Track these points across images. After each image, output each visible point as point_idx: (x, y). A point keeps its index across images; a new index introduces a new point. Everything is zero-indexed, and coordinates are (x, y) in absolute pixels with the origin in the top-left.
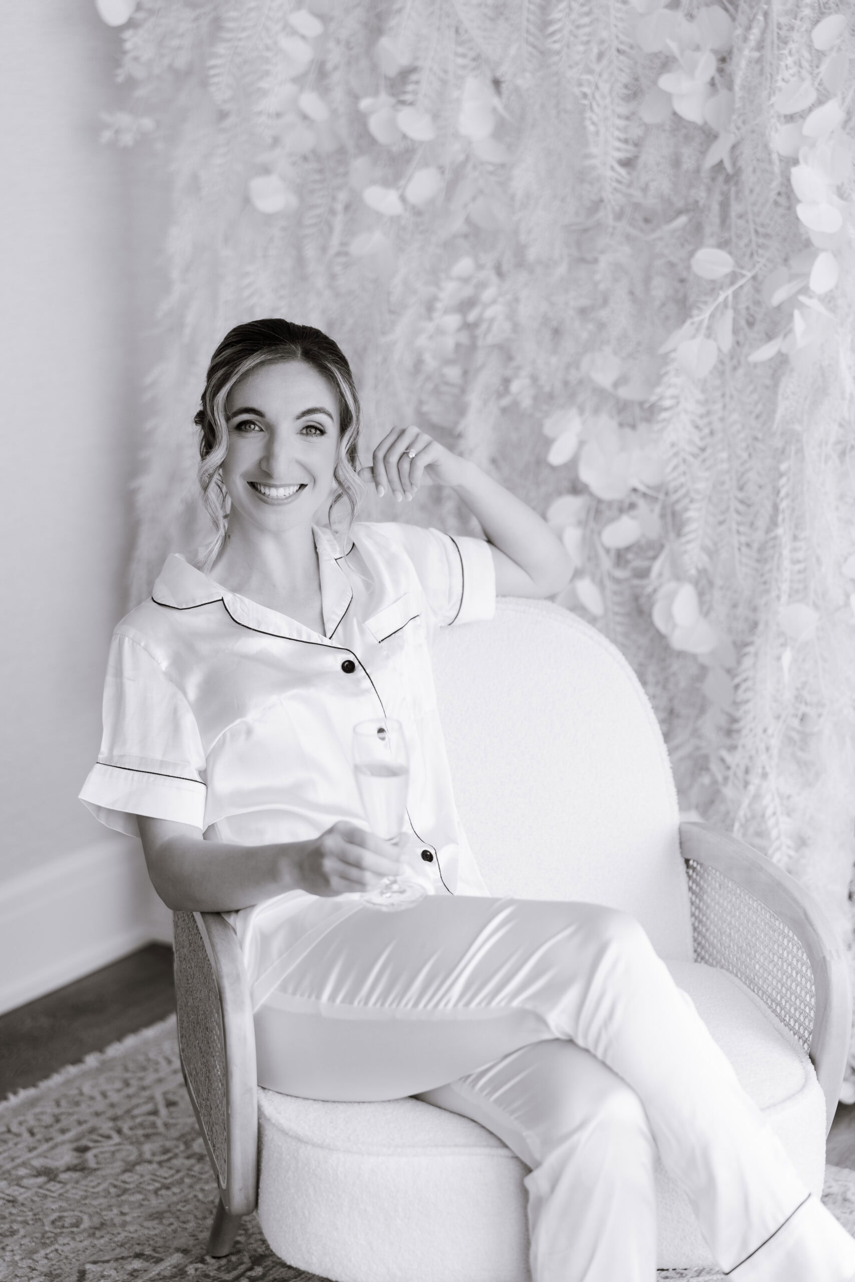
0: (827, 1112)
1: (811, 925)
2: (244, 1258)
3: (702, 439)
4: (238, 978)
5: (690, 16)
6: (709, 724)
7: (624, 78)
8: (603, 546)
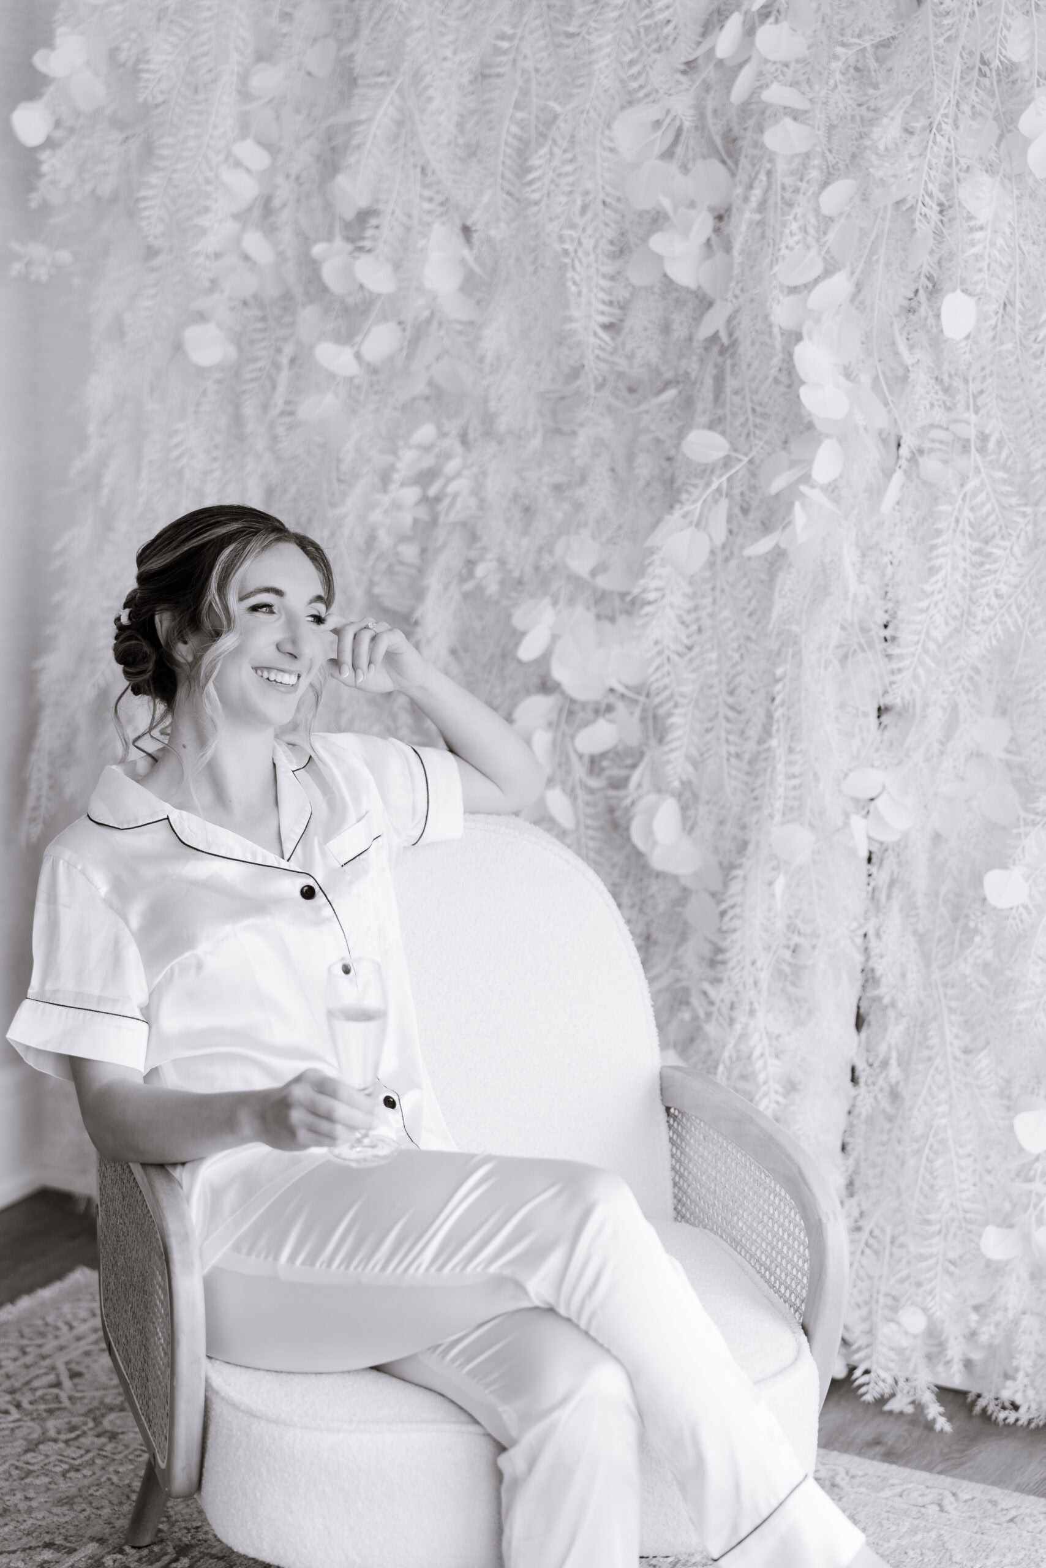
0: (820, 1387)
1: (807, 1184)
2: (167, 1548)
3: (688, 637)
4: (186, 1237)
5: (685, 169)
6: (691, 953)
7: (610, 233)
8: (576, 751)
